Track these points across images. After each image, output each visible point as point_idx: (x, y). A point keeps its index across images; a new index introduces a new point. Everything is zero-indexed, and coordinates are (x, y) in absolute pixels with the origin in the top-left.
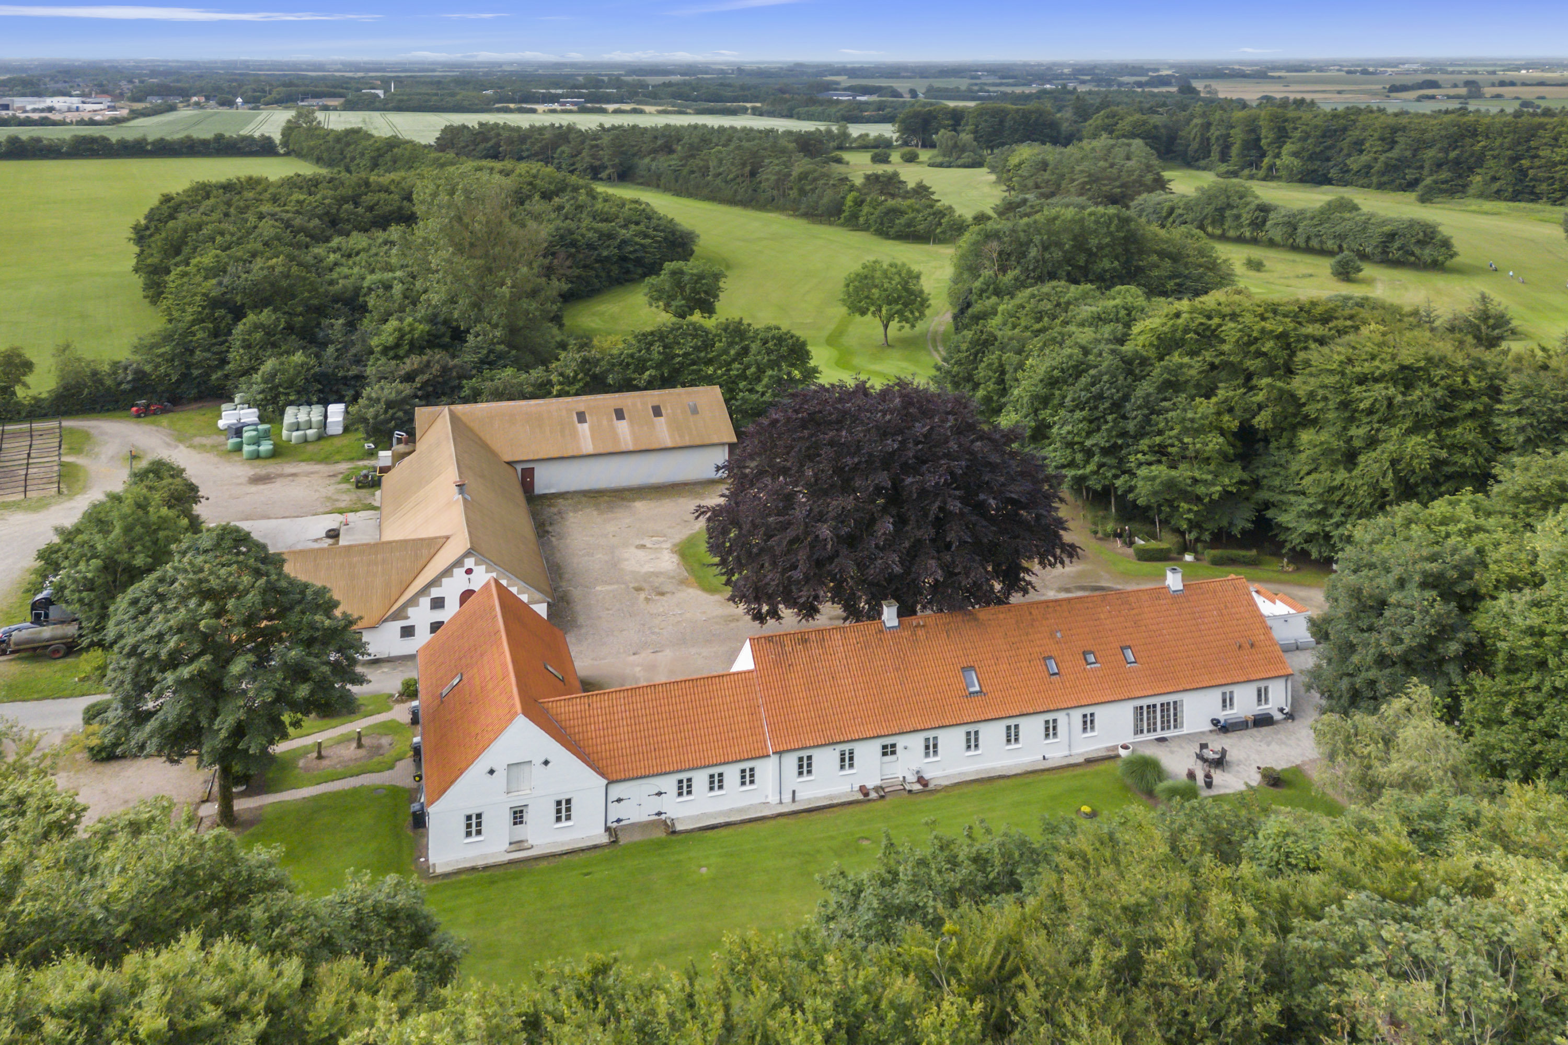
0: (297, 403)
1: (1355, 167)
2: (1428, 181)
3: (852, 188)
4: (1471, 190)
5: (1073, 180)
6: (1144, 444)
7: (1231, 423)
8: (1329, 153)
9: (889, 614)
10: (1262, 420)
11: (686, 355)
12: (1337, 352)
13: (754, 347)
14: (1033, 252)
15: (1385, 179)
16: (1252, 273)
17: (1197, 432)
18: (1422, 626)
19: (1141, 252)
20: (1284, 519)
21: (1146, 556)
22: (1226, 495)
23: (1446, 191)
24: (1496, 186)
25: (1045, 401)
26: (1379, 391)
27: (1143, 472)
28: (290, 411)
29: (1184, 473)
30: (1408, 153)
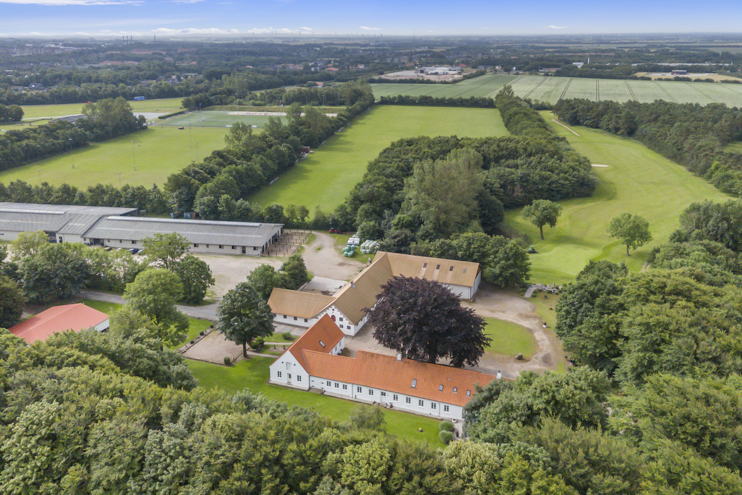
0: (370, 239)
9: (399, 356)
11: (475, 248)
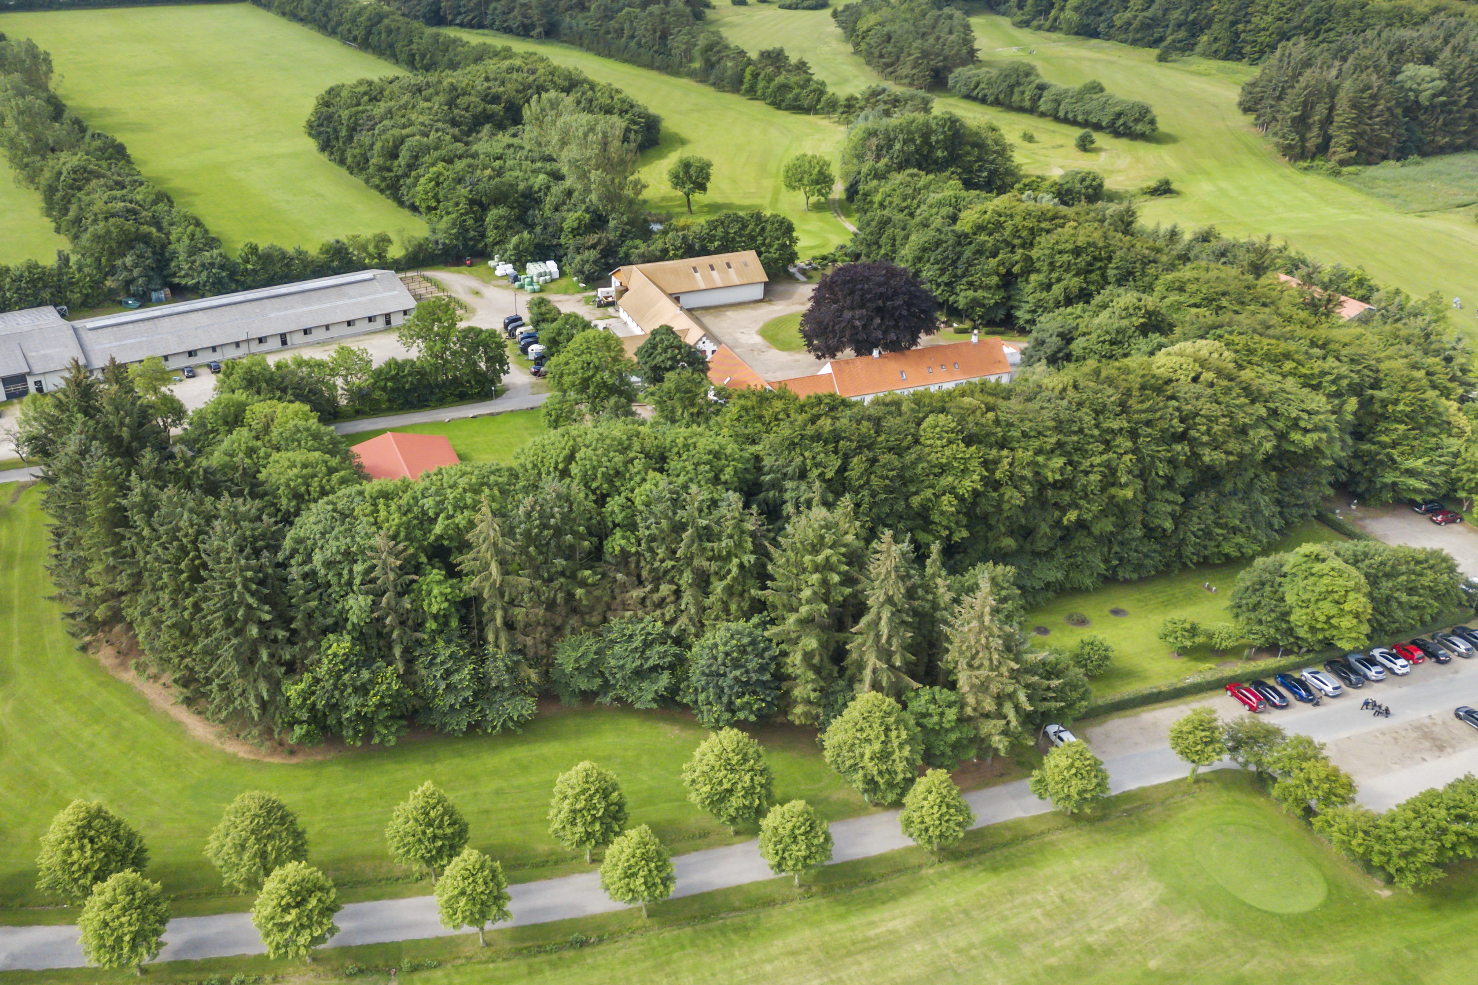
0: (534, 260)
1: (1118, 23)
2: (1169, 39)
3: (749, 62)
4: (1198, 49)
5: (909, 55)
6: (965, 280)
7: (1002, 270)
8: (1102, 9)
9: (875, 353)
10: (1016, 269)
12: (1053, 238)
13: (769, 227)
14: (898, 146)
15: (1139, 36)
16: (1026, 144)
17: (988, 275)
18: (1054, 348)
19: (960, 144)
20: (1018, 313)
21: (959, 331)
22: (996, 303)
23: (1180, 49)
24: (1215, 46)
25: (920, 259)
26: (1066, 257)
27: (963, 294)
28: (529, 266)
29: (980, 294)
30: (1160, 13)
